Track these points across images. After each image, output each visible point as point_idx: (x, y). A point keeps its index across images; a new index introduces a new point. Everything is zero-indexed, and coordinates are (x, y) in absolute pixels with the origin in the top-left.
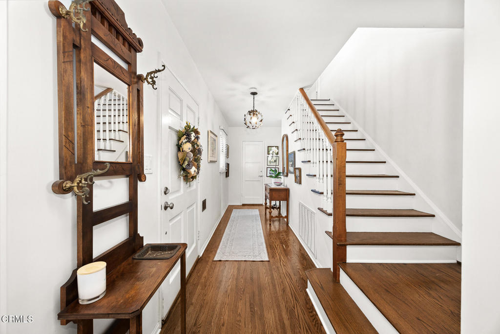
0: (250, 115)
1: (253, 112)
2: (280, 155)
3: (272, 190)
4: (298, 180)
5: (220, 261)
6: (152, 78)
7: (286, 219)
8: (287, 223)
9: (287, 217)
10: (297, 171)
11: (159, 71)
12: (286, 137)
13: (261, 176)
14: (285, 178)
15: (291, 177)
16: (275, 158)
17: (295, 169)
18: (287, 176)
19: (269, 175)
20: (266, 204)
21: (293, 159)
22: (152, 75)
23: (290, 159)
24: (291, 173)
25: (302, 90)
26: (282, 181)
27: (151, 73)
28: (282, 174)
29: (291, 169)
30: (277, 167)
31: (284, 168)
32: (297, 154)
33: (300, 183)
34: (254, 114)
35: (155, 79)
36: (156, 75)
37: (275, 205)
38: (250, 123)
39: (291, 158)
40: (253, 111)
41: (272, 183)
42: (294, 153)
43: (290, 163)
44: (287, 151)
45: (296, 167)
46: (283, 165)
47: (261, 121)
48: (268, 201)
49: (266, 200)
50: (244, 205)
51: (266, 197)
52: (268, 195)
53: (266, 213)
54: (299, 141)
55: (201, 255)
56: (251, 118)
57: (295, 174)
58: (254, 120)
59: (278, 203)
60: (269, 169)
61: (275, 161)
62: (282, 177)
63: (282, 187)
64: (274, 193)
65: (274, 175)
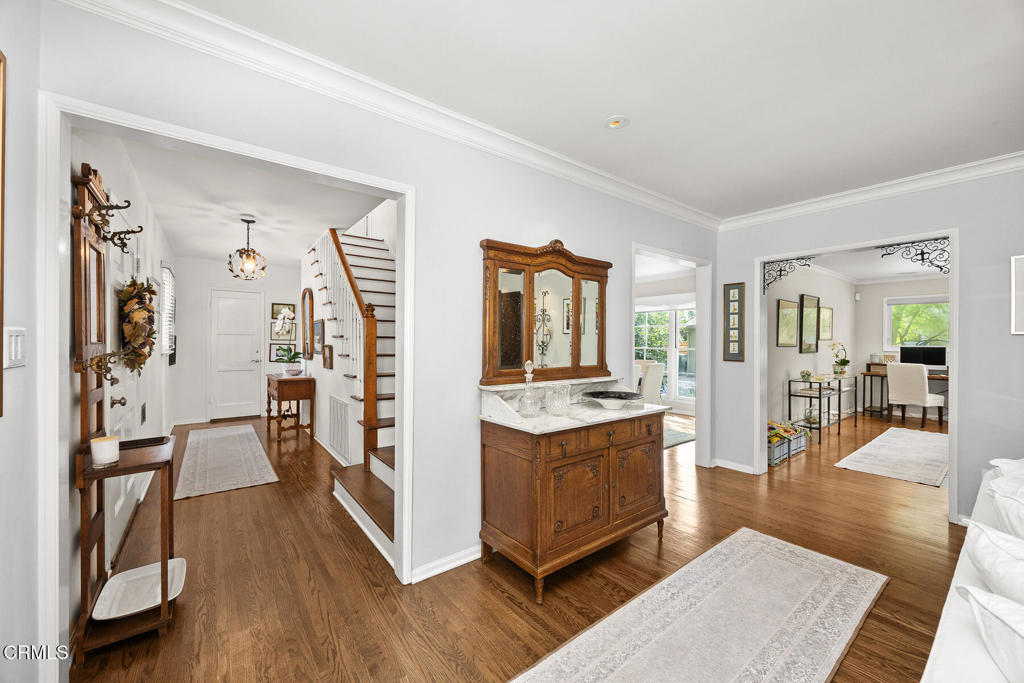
0: (241, 257)
1: (245, 253)
2: (299, 320)
3: (282, 383)
4: (329, 364)
5: (188, 498)
6: (120, 239)
7: (308, 431)
8: (312, 436)
9: (311, 426)
10: (327, 350)
11: (133, 232)
12: (308, 294)
13: (257, 361)
14: (308, 362)
15: (318, 358)
16: (287, 328)
17: (323, 347)
18: (311, 358)
19: (274, 358)
20: (269, 411)
21: (320, 331)
22: (122, 236)
23: (316, 331)
24: (318, 353)
25: (333, 231)
26: (302, 368)
27: (122, 233)
28: (301, 356)
29: (318, 346)
30: (292, 342)
31: (305, 344)
32: (327, 323)
33: (331, 368)
34: (248, 256)
35: (125, 241)
36: (127, 236)
37: (288, 411)
38: (242, 271)
39: (316, 328)
40: (248, 251)
41: (283, 371)
42: (323, 322)
43: (317, 338)
44: (312, 317)
45: (326, 343)
46: (304, 340)
47: (263, 269)
48: (274, 404)
49: (269, 403)
50: (214, 422)
51: (269, 398)
52: (275, 393)
53: (269, 429)
54: (329, 306)
55: (142, 499)
56: (243, 264)
57: (324, 354)
58: (249, 265)
59: (294, 403)
60: (274, 348)
61: (288, 332)
62: (302, 360)
63: (302, 376)
64: (286, 388)
65: (286, 358)
